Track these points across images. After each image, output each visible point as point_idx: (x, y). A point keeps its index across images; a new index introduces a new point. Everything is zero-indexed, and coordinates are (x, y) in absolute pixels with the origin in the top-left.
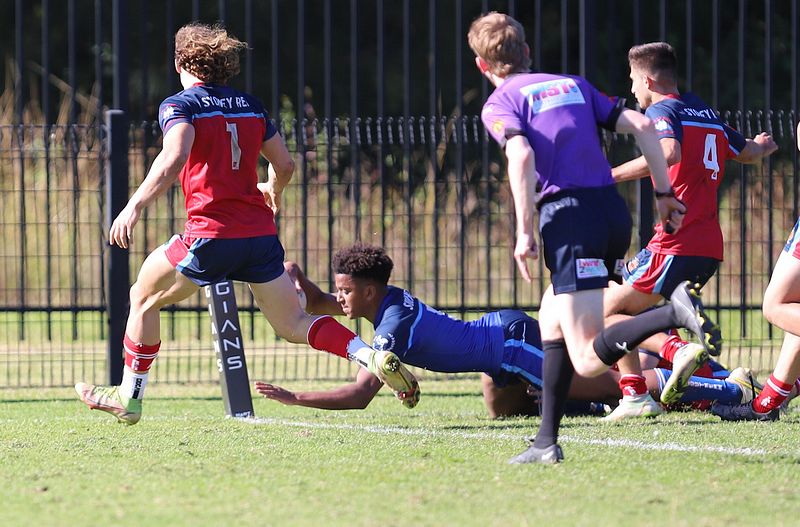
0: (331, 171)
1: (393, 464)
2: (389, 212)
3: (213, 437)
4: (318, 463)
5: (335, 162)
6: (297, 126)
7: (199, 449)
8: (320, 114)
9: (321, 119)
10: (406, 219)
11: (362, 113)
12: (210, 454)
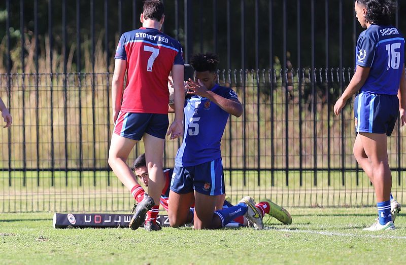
0: (301, 97)
1: (334, 252)
2: (332, 118)
3: (238, 238)
4: (294, 251)
5: (303, 91)
6: (282, 73)
7: (231, 244)
8: (295, 66)
9: (295, 69)
10: (341, 122)
11: (317, 66)
12: (236, 246)
